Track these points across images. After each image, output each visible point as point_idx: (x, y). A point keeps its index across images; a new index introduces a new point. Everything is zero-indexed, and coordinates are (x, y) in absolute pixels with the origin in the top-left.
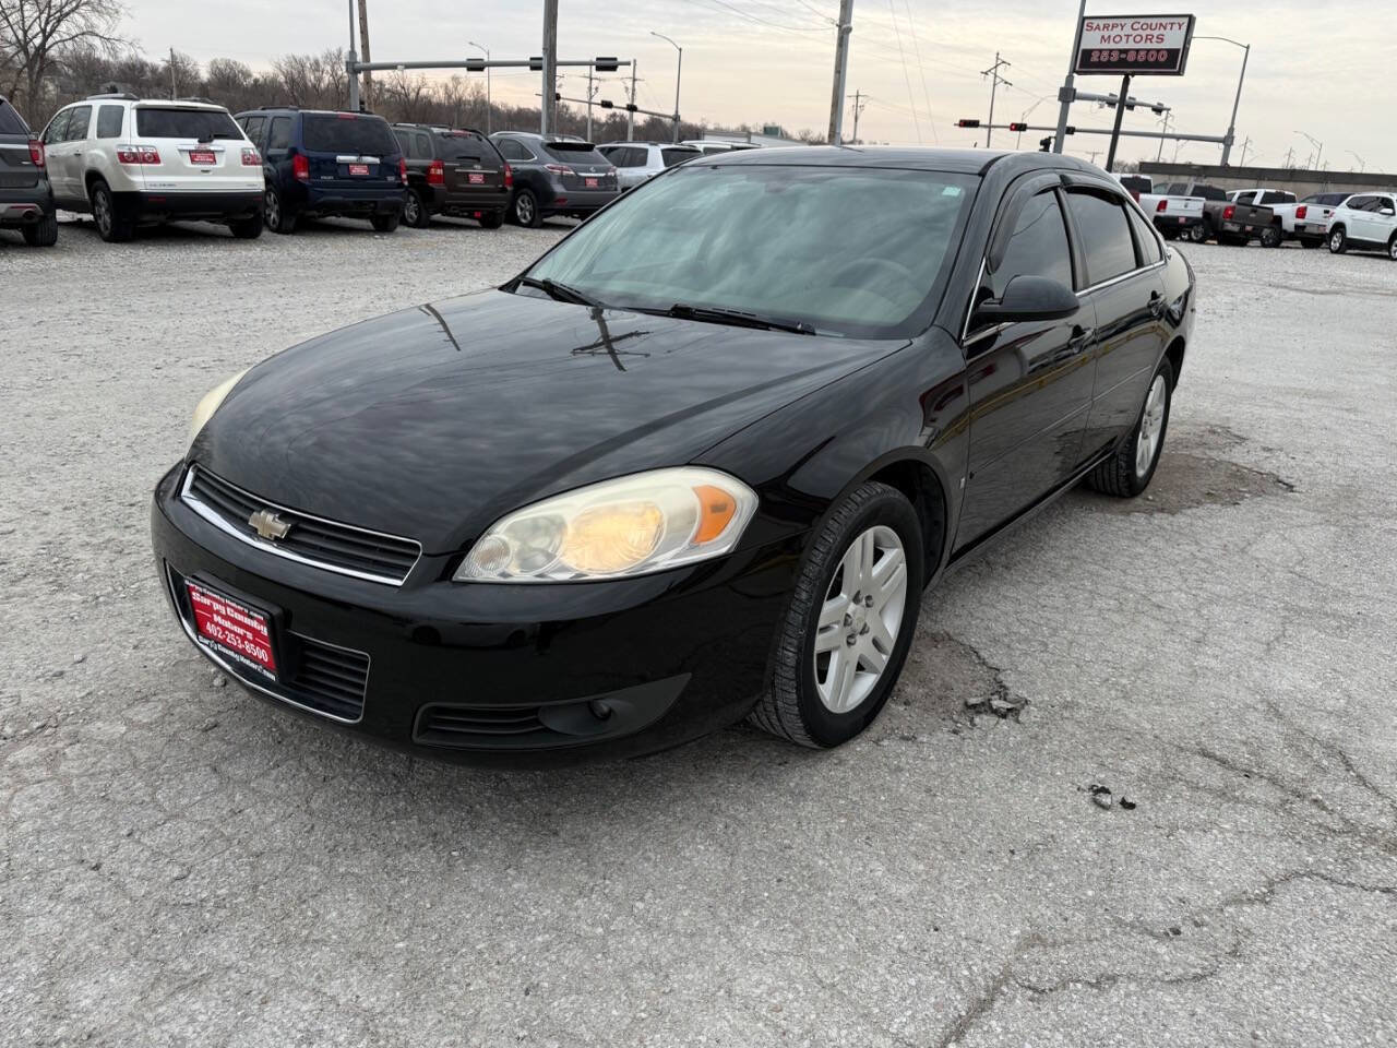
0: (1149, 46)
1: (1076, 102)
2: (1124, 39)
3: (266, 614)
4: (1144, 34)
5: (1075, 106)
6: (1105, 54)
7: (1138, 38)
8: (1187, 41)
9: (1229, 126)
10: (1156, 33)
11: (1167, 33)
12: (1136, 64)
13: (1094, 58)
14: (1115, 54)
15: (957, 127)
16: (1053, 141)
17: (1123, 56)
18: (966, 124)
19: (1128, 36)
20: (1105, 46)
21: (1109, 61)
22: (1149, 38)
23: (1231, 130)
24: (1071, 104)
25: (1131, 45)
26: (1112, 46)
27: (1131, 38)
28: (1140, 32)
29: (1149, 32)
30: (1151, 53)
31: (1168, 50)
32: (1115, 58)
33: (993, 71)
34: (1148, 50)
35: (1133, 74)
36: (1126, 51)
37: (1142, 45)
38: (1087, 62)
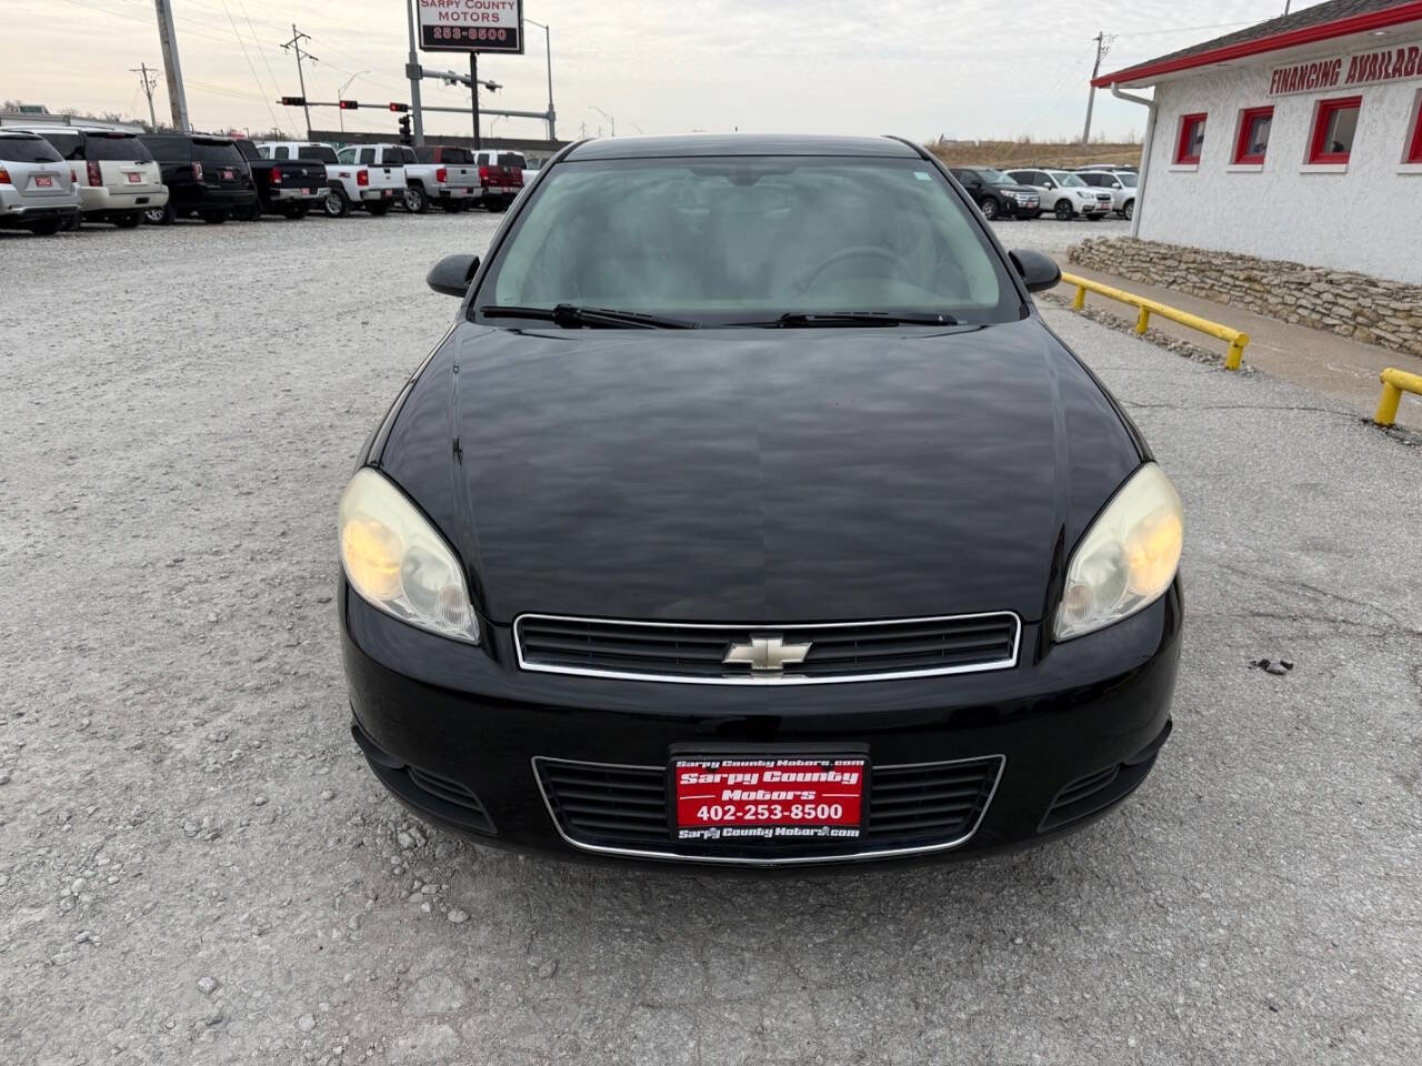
0: (486, 24)
1: (424, 78)
2: (462, 16)
3: (864, 756)
4: (480, 11)
5: (424, 83)
6: (447, 31)
7: (475, 17)
8: (520, 21)
9: (548, 102)
10: (490, 11)
11: (501, 12)
12: (478, 42)
13: (437, 35)
14: (457, 31)
15: (281, 105)
16: (411, 119)
17: (465, 33)
18: (289, 101)
19: (465, 14)
20: (444, 22)
21: (452, 38)
22: (485, 17)
23: (551, 106)
24: (421, 81)
25: (469, 23)
26: (451, 23)
27: (468, 17)
28: (474, 10)
29: (483, 10)
30: (491, 31)
31: (506, 29)
32: (457, 36)
33: (294, 44)
34: (488, 29)
35: (479, 52)
36: (463, 29)
37: (480, 24)
38: (433, 39)
